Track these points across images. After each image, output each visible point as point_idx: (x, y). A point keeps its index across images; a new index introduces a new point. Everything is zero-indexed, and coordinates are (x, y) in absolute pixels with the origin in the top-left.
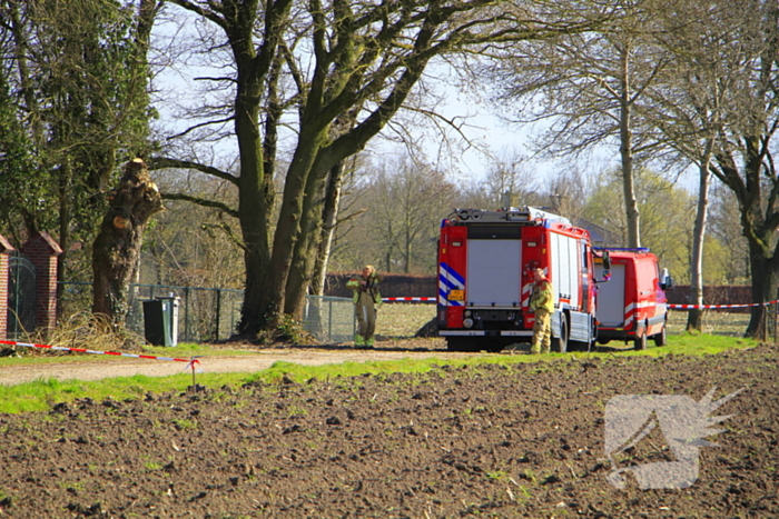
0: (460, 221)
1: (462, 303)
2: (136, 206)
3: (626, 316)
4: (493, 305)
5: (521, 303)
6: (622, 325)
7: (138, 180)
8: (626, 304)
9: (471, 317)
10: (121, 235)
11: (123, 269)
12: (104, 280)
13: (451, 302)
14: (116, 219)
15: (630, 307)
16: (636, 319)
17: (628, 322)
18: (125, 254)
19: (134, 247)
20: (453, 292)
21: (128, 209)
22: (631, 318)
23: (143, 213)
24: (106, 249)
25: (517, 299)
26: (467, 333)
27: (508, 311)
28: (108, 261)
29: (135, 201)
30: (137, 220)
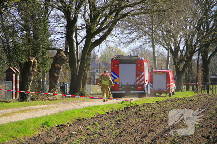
0: (117, 58)
1: (118, 83)
2: (61, 60)
3: (167, 87)
4: (128, 83)
5: (136, 83)
6: (166, 89)
7: (61, 54)
8: (167, 84)
9: (121, 87)
10: (57, 68)
11: (58, 77)
12: (53, 80)
13: (115, 83)
14: (55, 64)
15: (168, 85)
16: (170, 88)
17: (168, 89)
18: (58, 73)
19: (60, 71)
20: (115, 80)
21: (59, 62)
22: (169, 88)
23: (62, 62)
24: (53, 72)
25: (135, 81)
26: (120, 92)
27: (132, 85)
28: (54, 75)
29: (60, 59)
30: (61, 64)
